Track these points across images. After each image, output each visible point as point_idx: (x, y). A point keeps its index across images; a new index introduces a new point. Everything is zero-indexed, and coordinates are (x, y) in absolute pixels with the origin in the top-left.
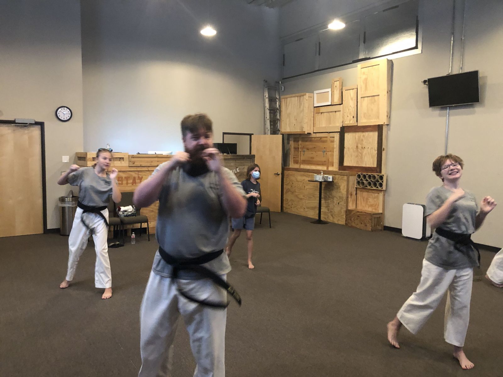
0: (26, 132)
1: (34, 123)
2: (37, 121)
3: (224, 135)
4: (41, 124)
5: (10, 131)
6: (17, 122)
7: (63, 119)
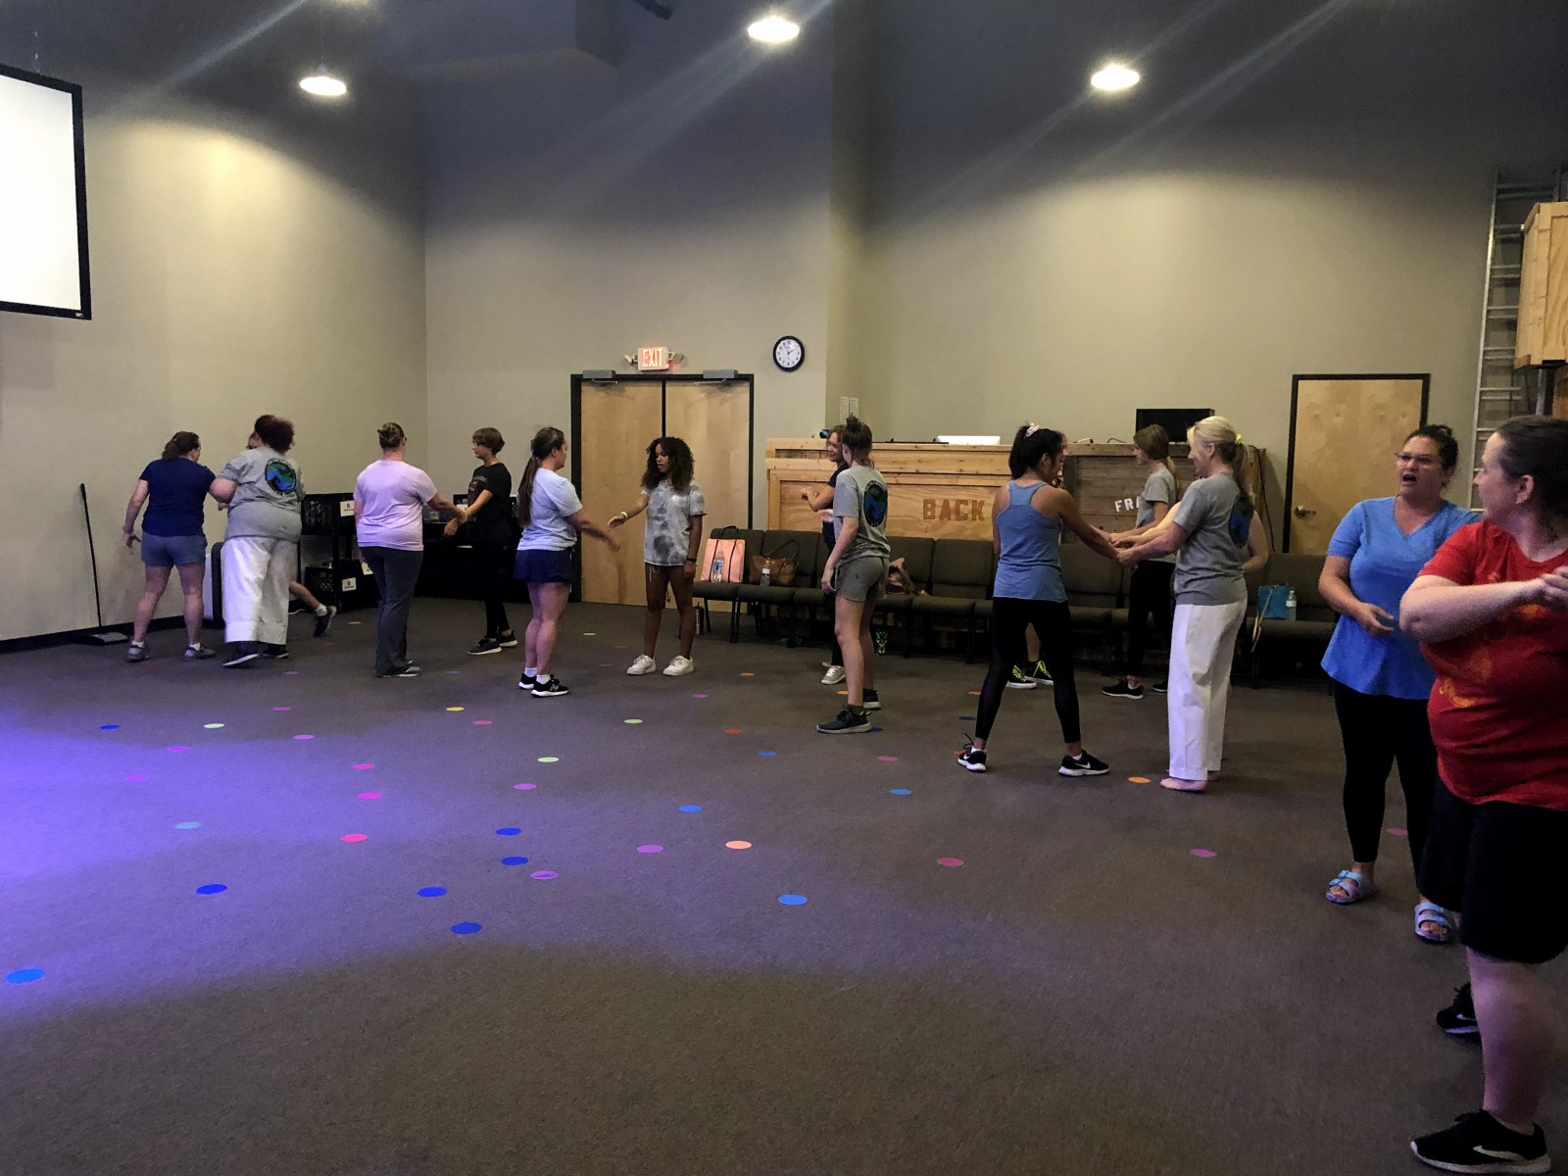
0: (729, 395)
1: (733, 377)
2: (740, 372)
3: (1300, 382)
4: (748, 379)
5: (703, 395)
6: (705, 377)
7: (785, 365)
